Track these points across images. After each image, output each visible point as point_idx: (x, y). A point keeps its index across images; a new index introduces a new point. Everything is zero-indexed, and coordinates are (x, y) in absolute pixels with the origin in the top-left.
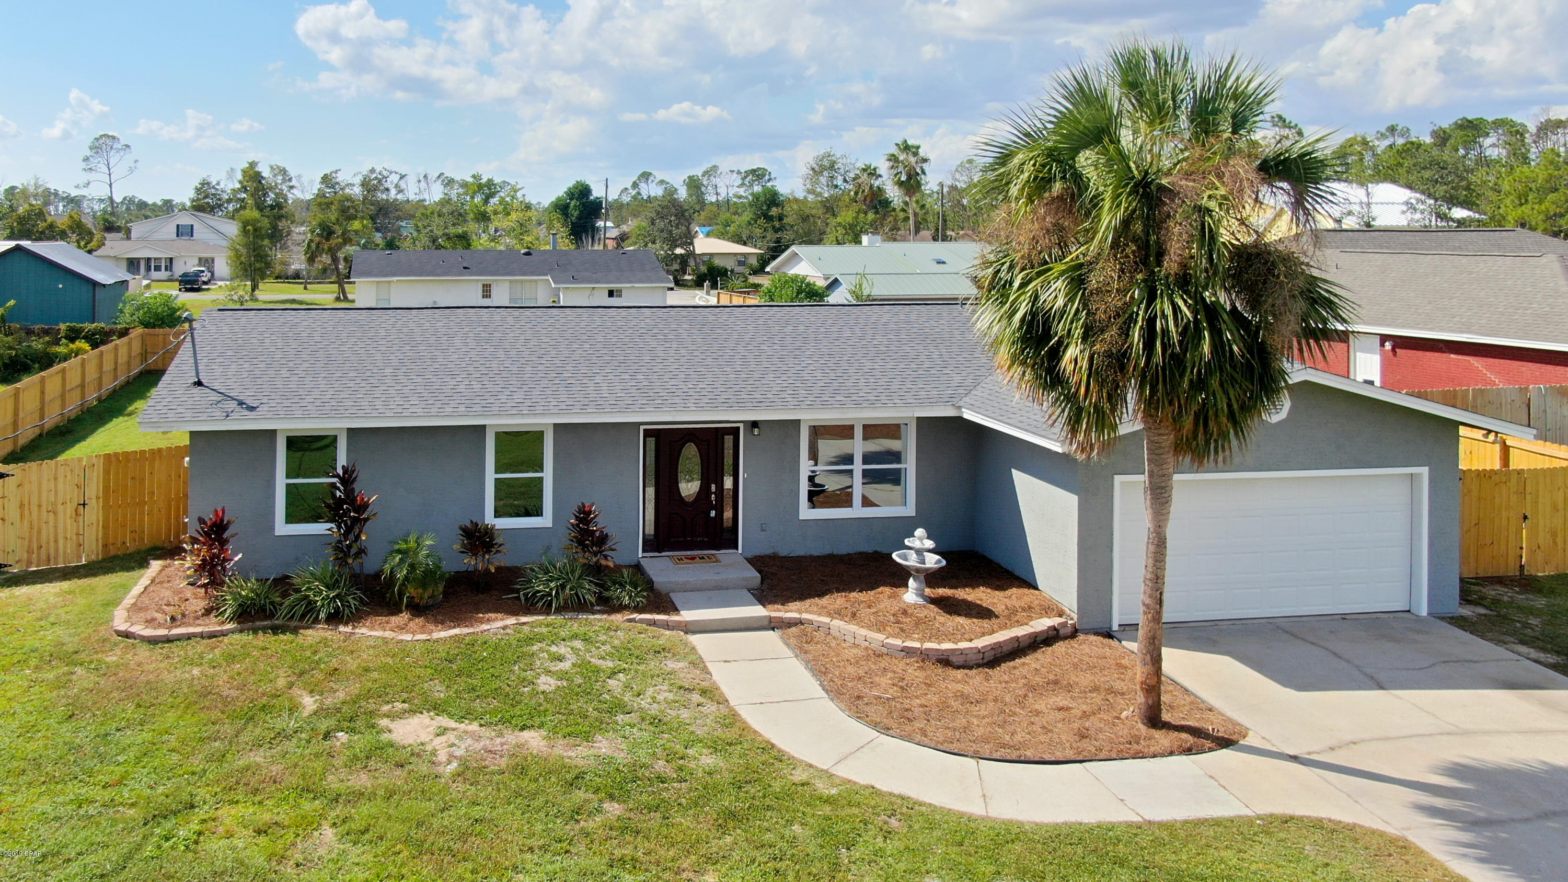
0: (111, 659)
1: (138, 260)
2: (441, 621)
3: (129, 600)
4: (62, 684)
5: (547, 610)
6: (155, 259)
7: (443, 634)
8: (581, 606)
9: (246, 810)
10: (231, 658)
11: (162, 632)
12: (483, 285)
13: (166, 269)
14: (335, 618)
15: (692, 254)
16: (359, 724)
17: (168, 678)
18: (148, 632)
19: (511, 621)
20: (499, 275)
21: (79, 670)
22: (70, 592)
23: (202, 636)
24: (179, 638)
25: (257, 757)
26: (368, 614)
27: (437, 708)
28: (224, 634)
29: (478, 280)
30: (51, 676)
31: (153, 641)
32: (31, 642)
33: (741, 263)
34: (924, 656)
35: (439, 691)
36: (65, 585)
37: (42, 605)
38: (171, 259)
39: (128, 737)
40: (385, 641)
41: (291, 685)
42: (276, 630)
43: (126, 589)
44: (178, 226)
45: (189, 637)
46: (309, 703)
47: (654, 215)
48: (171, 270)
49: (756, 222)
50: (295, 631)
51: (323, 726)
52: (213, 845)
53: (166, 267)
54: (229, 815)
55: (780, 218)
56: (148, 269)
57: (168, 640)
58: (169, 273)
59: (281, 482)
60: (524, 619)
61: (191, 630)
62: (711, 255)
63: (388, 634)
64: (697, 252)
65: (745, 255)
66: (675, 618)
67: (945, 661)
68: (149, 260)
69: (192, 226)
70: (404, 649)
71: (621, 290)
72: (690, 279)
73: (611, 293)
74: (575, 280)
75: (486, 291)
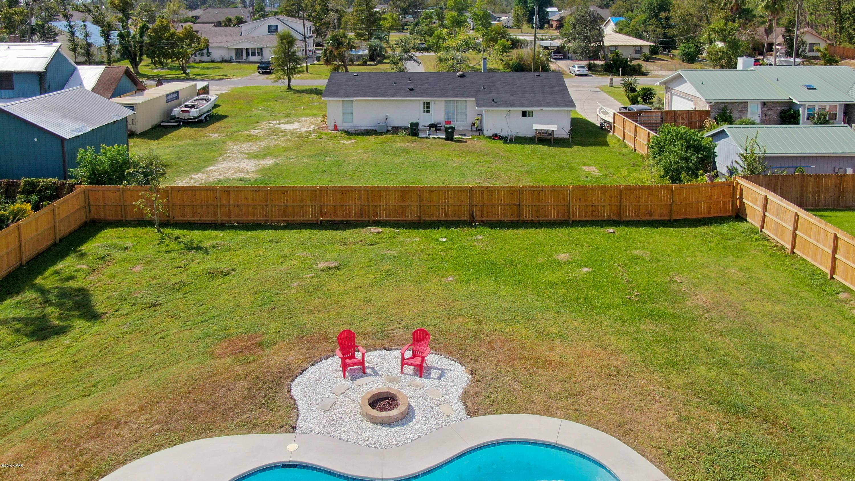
1: (242, 49)
6: (251, 48)
12: (424, 104)
13: (258, 55)
15: (602, 47)
20: (436, 97)
29: (419, 100)
33: (637, 52)
38: (261, 49)
44: (269, 26)
47: (574, 22)
48: (262, 55)
49: (650, 20)
53: (258, 53)
55: (667, 19)
56: (248, 55)
58: (260, 57)
62: (616, 47)
64: (605, 45)
65: (641, 46)
68: (247, 49)
69: (277, 26)
71: (532, 112)
72: (602, 65)
73: (524, 114)
74: (495, 103)
75: (427, 108)
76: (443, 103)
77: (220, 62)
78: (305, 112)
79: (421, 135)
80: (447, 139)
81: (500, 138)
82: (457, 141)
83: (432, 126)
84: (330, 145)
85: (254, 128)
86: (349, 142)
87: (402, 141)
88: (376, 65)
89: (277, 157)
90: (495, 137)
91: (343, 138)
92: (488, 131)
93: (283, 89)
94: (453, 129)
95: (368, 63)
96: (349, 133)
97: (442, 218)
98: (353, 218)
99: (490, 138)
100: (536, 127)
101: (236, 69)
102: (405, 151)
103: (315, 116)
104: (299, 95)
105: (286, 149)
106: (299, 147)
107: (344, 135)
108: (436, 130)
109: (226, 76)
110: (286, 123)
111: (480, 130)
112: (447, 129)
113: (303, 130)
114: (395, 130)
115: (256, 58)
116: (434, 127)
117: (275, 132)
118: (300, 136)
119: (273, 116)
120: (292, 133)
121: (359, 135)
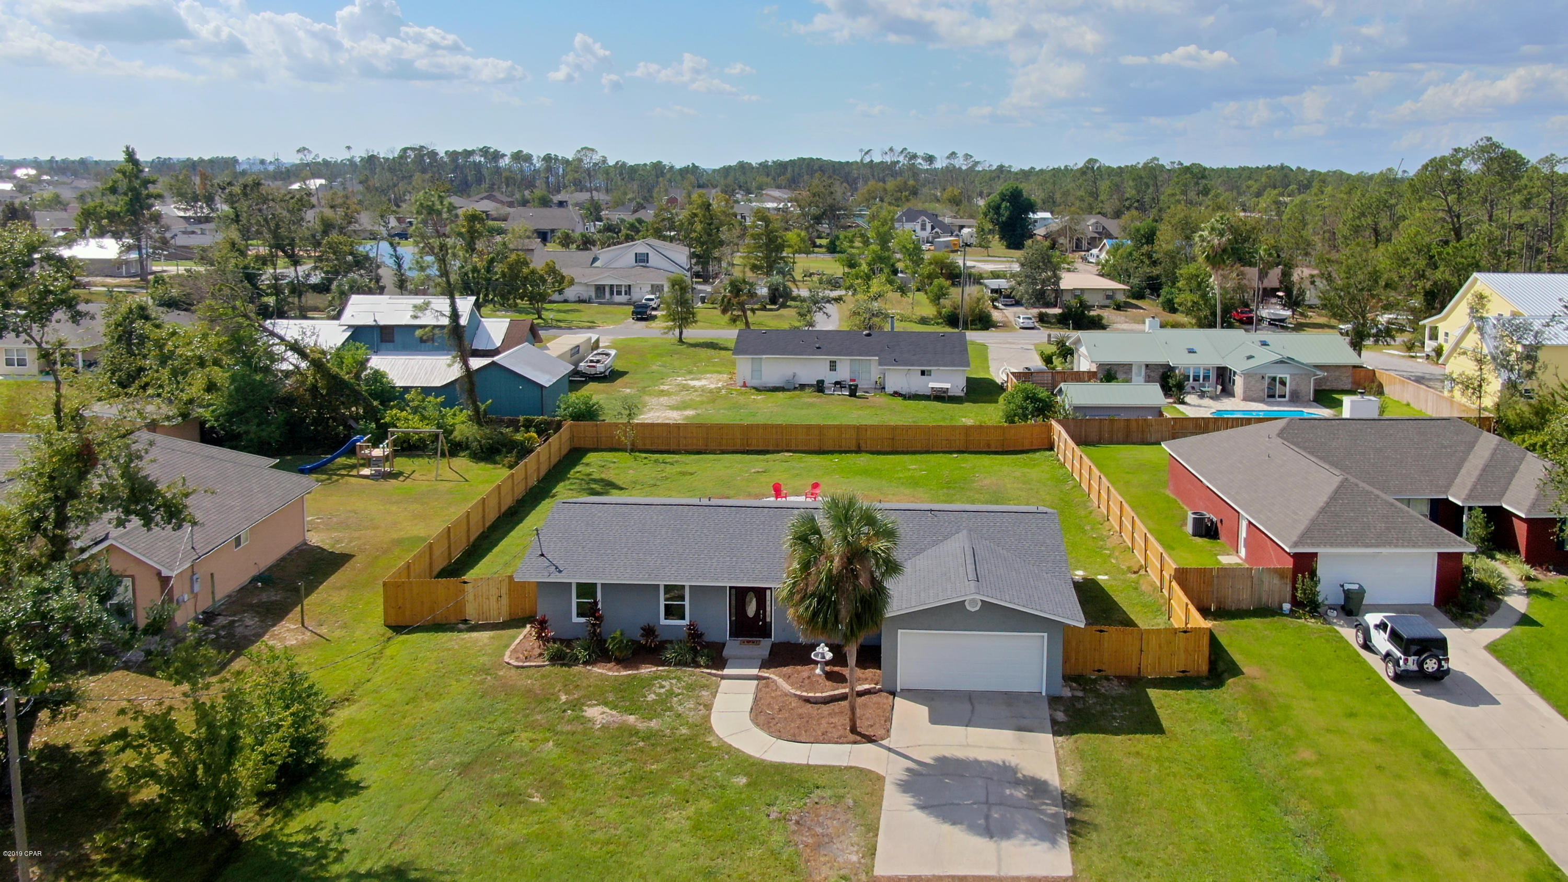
0: (501, 673)
2: (626, 668)
3: (512, 647)
4: (482, 682)
5: (669, 665)
6: (617, 285)
7: (625, 673)
8: (686, 664)
9: (530, 735)
10: (543, 677)
11: (521, 664)
12: (831, 362)
13: (627, 295)
14: (586, 663)
15: (1062, 291)
16: (577, 708)
17: (520, 683)
18: (516, 664)
19: (655, 669)
20: (842, 356)
21: (489, 678)
22: (493, 638)
23: (536, 666)
24: (527, 667)
25: (539, 717)
26: (600, 662)
27: (606, 704)
28: (544, 666)
29: (826, 359)
30: (478, 679)
31: (518, 667)
32: (474, 663)
34: (800, 697)
35: (611, 697)
36: (491, 633)
37: (481, 644)
38: (629, 286)
39: (498, 706)
40: (602, 674)
41: (560, 691)
42: (562, 665)
43: (515, 638)
44: (635, 254)
45: (530, 666)
46: (563, 698)
48: (631, 295)
50: (570, 666)
51: (565, 707)
52: (517, 745)
53: (626, 292)
54: (524, 735)
57: (523, 667)
59: (574, 601)
60: (660, 668)
61: (532, 664)
62: (1082, 290)
63: (604, 671)
64: (1061, 288)
65: (1114, 290)
66: (720, 672)
67: (807, 700)
69: (647, 254)
70: (607, 678)
71: (930, 371)
72: (1055, 315)
73: (923, 373)
74: (896, 362)
75: (833, 366)
76: (849, 362)
77: (575, 302)
78: (707, 368)
79: (827, 392)
80: (851, 395)
81: (900, 395)
82: (859, 397)
83: (837, 383)
84: (742, 399)
85: (662, 384)
86: (760, 397)
87: (810, 397)
88: (778, 309)
89: (695, 409)
90: (896, 394)
91: (753, 394)
92: (890, 389)
93: (672, 341)
94: (856, 386)
95: (768, 307)
96: (757, 389)
97: (837, 448)
98: (771, 448)
99: (891, 395)
100: (931, 385)
101: (604, 313)
102: (811, 405)
103: (719, 373)
104: (693, 349)
105: (702, 403)
106: (714, 401)
107: (753, 391)
108: (841, 387)
109: (593, 322)
110: (692, 379)
111: (884, 388)
112: (850, 386)
113: (712, 386)
114: (802, 387)
115: (623, 298)
116: (839, 384)
117: (686, 388)
118: (711, 391)
119: (676, 373)
120: (703, 389)
121: (768, 391)
